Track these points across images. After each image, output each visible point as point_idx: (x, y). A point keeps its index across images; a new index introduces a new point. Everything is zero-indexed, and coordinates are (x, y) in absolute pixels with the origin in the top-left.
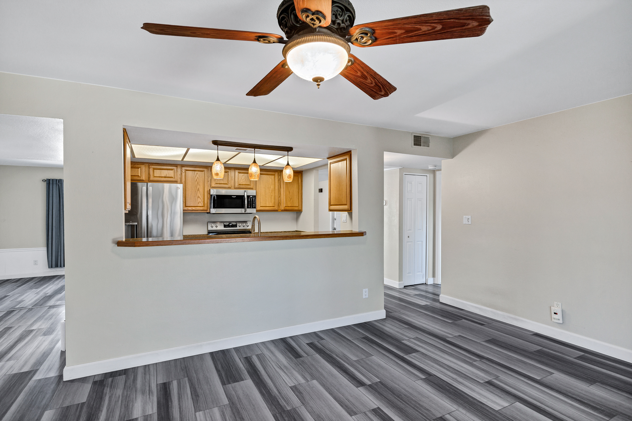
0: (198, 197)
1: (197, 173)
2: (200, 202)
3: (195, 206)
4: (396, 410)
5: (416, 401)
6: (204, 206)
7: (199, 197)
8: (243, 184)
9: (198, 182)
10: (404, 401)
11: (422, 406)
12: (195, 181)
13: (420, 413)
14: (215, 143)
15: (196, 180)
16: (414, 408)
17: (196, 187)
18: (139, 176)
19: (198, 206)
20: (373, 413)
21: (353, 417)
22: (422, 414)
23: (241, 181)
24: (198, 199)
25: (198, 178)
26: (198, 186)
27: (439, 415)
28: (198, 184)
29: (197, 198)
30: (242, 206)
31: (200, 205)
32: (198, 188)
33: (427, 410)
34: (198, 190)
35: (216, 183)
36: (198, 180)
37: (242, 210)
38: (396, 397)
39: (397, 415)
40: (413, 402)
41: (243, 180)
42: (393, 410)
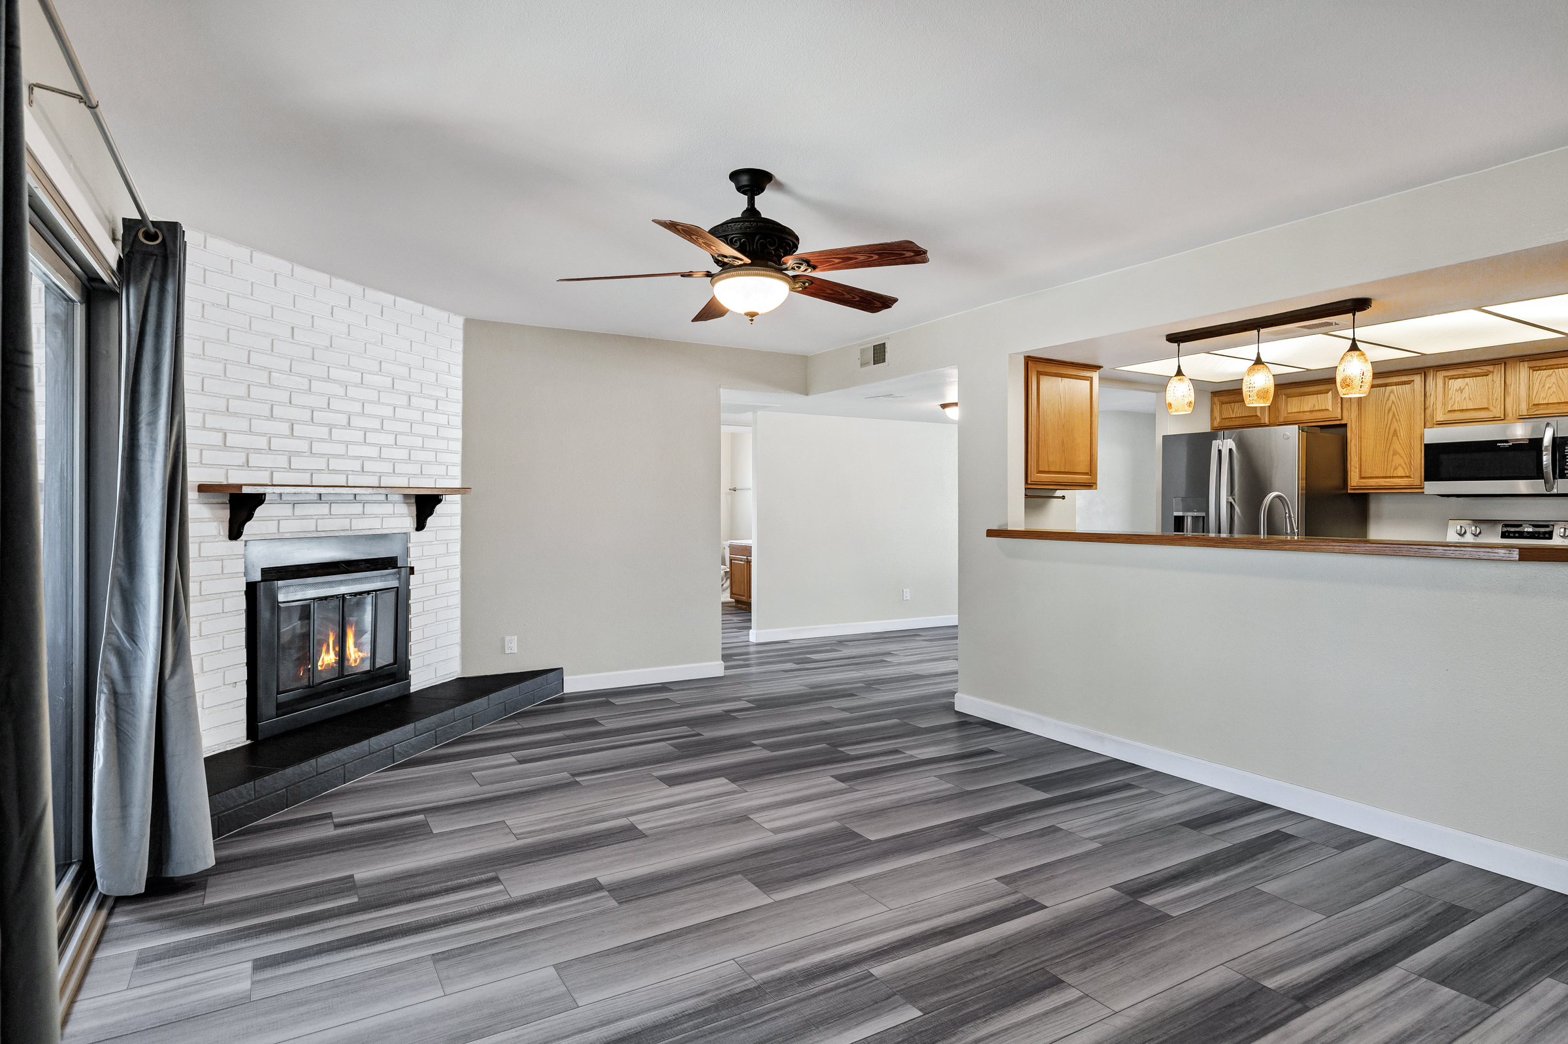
0: (1395, 453)
1: (1392, 392)
2: (1400, 465)
3: (1386, 477)
6: (1412, 476)
7: (1399, 453)
8: (1548, 404)
9: (1394, 415)
12: (1386, 412)
14: (1176, 338)
15: (1390, 410)
17: (1388, 427)
18: (1257, 416)
19: (1393, 477)
23: (1543, 395)
24: (1395, 457)
25: (1393, 402)
26: (1395, 425)
28: (1394, 419)
29: (1393, 455)
30: (1537, 473)
31: (1400, 472)
32: (1395, 431)
34: (1394, 435)
35: (1450, 411)
36: (1393, 407)
37: (1538, 486)
41: (1549, 388)
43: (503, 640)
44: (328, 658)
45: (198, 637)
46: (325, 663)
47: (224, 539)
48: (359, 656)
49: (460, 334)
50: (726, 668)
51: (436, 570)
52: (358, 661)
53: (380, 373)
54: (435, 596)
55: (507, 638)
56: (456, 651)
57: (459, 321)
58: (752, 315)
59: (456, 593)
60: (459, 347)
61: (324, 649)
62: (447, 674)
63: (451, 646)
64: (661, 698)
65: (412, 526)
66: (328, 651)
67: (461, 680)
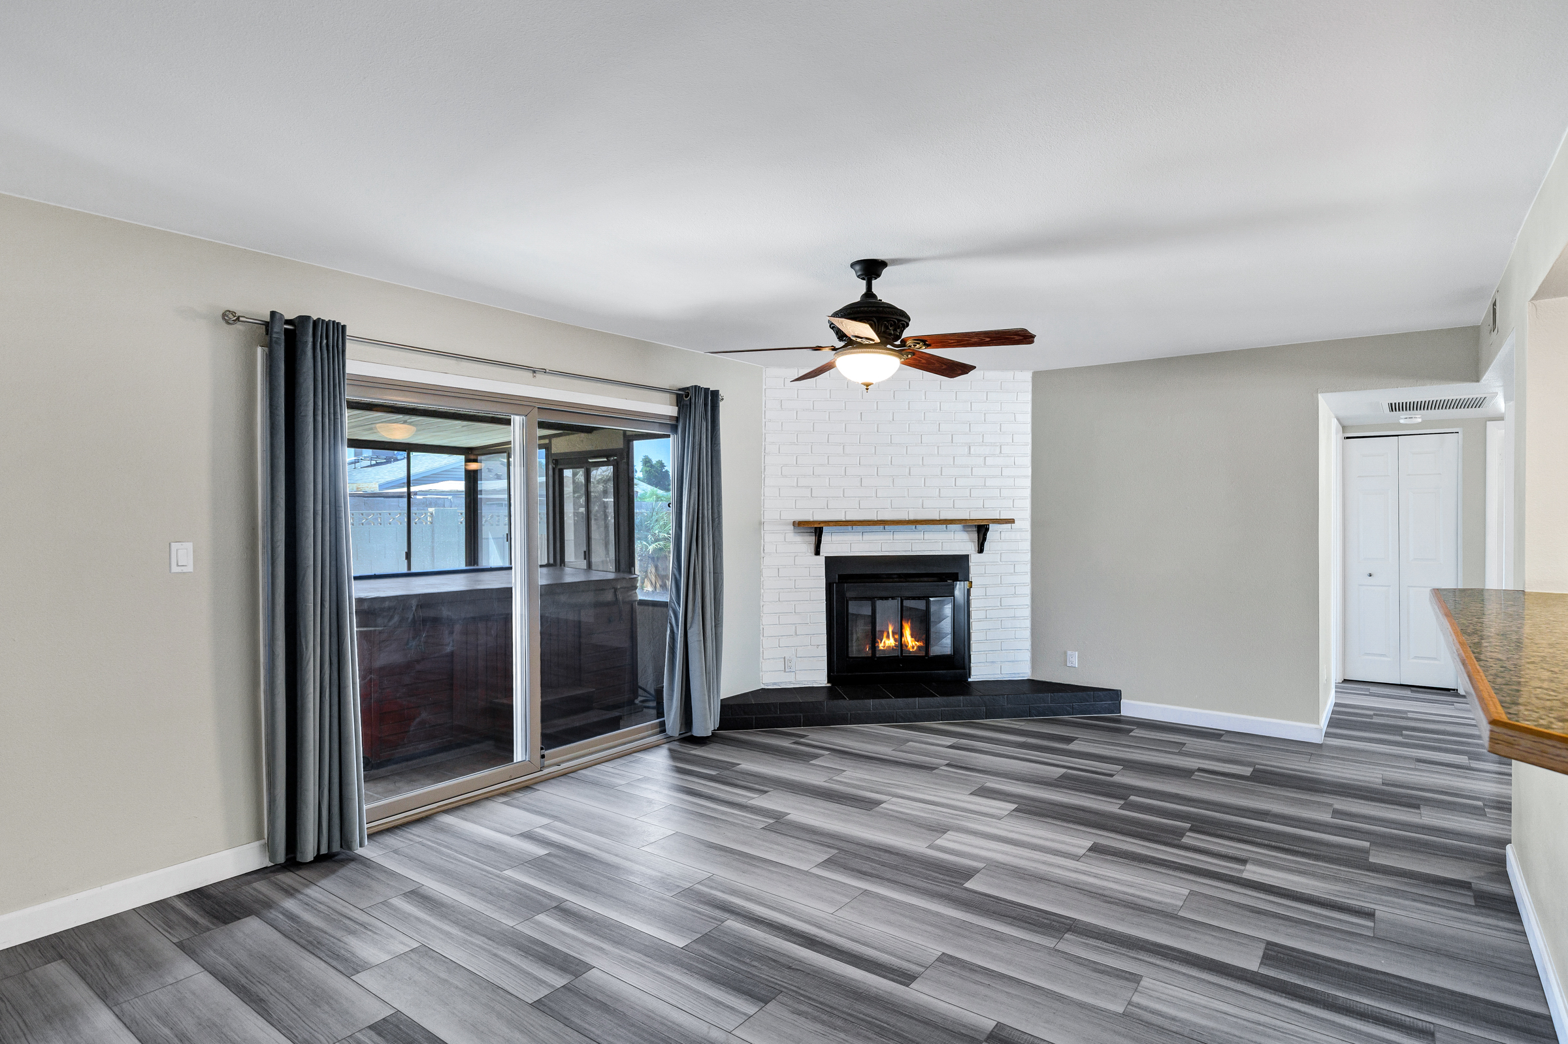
4: (867, 993)
5: (835, 1029)
10: (863, 1020)
11: (815, 1019)
13: (814, 1000)
16: (831, 1007)
20: (909, 973)
21: (940, 954)
22: (810, 998)
27: (771, 1006)
33: (800, 1013)
38: (885, 1025)
39: (860, 982)
40: (839, 1023)
42: (875, 989)
43: (1065, 653)
44: (887, 643)
45: (794, 613)
46: (887, 645)
47: (811, 554)
48: (916, 645)
49: (1029, 387)
50: (1327, 735)
51: (1001, 585)
52: (915, 648)
53: (939, 433)
54: (1000, 607)
55: (1069, 653)
56: (1027, 656)
57: (1028, 376)
58: (867, 385)
59: (1025, 607)
60: (1028, 397)
61: (885, 635)
62: (1015, 674)
63: (1019, 651)
64: (1177, 741)
65: (973, 549)
66: (888, 637)
67: (1031, 682)
